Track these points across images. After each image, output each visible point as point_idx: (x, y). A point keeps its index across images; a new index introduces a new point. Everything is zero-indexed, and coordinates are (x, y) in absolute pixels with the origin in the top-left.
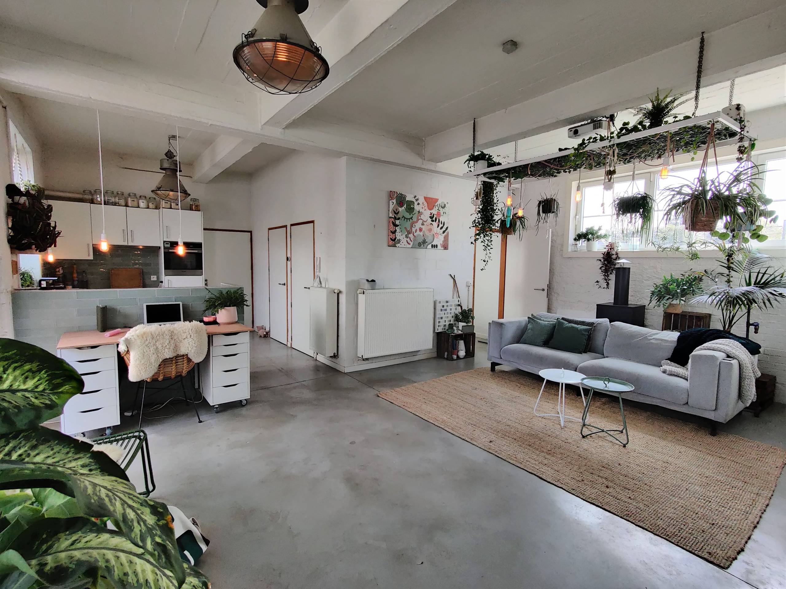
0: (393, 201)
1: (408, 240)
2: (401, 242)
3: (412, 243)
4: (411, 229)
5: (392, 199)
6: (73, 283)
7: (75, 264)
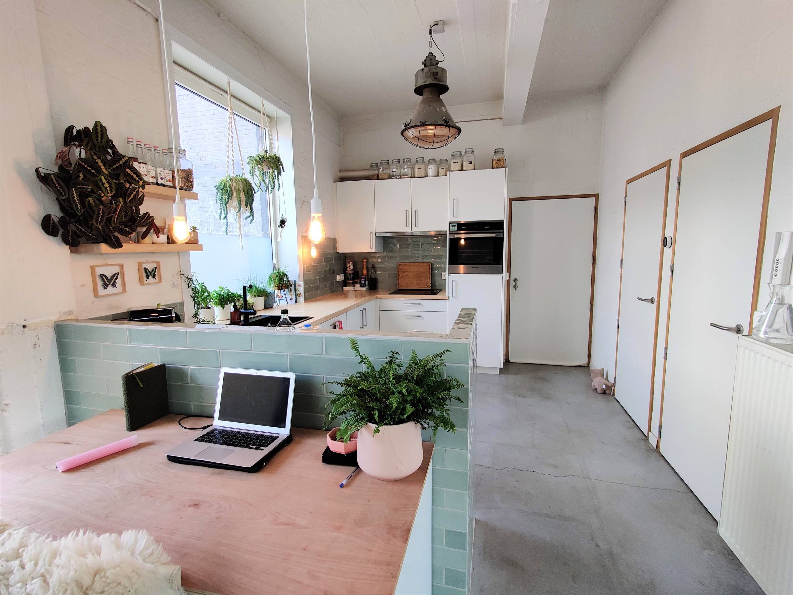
6: (361, 281)
7: (365, 259)
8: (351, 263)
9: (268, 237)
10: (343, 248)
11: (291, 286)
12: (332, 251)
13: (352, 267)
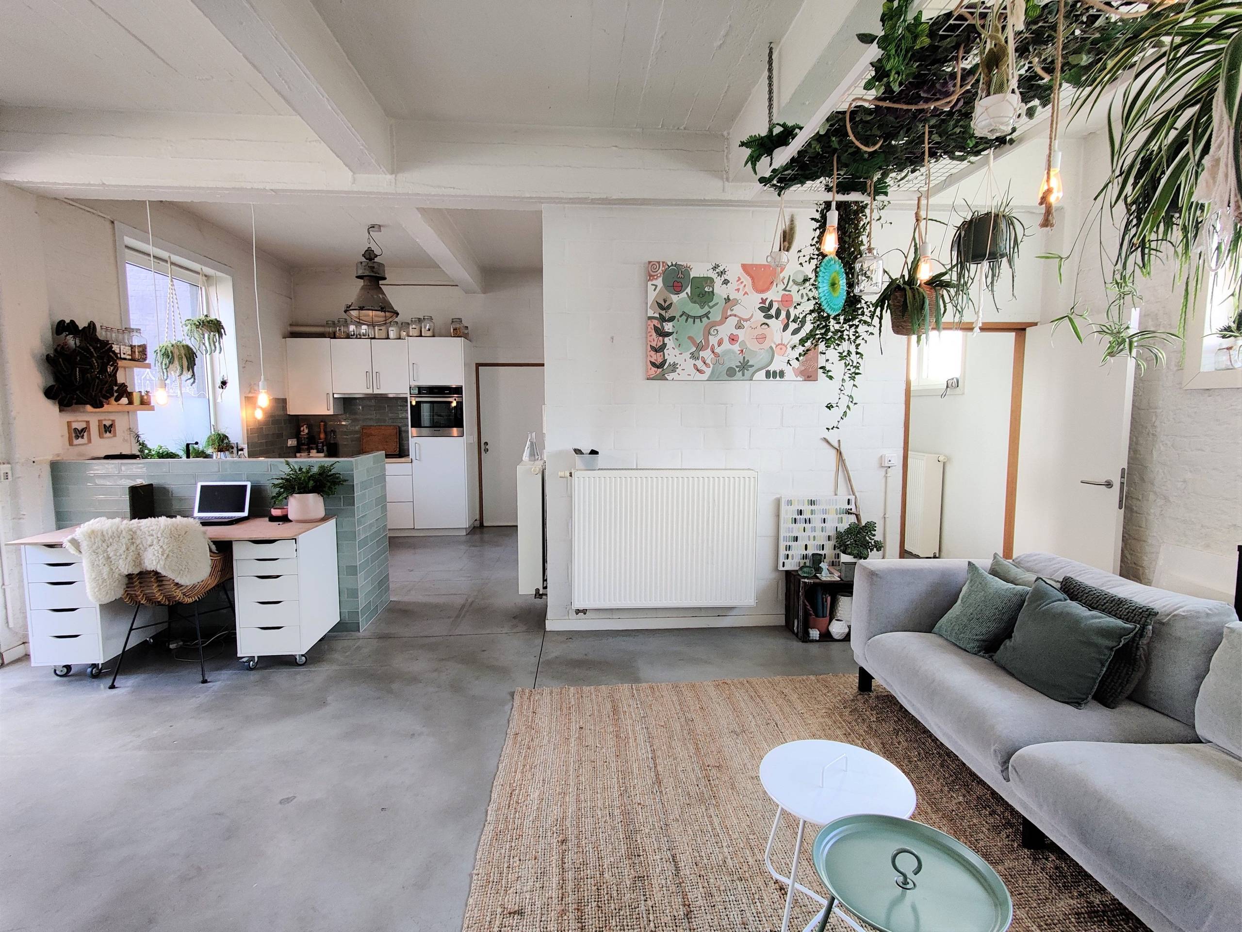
0: (654, 282)
1: (699, 364)
2: (680, 368)
3: (708, 371)
4: (707, 341)
5: (651, 277)
6: (317, 446)
7: (322, 421)
8: (305, 426)
9: (204, 397)
10: (294, 409)
11: (233, 448)
12: (282, 413)
13: (306, 431)
